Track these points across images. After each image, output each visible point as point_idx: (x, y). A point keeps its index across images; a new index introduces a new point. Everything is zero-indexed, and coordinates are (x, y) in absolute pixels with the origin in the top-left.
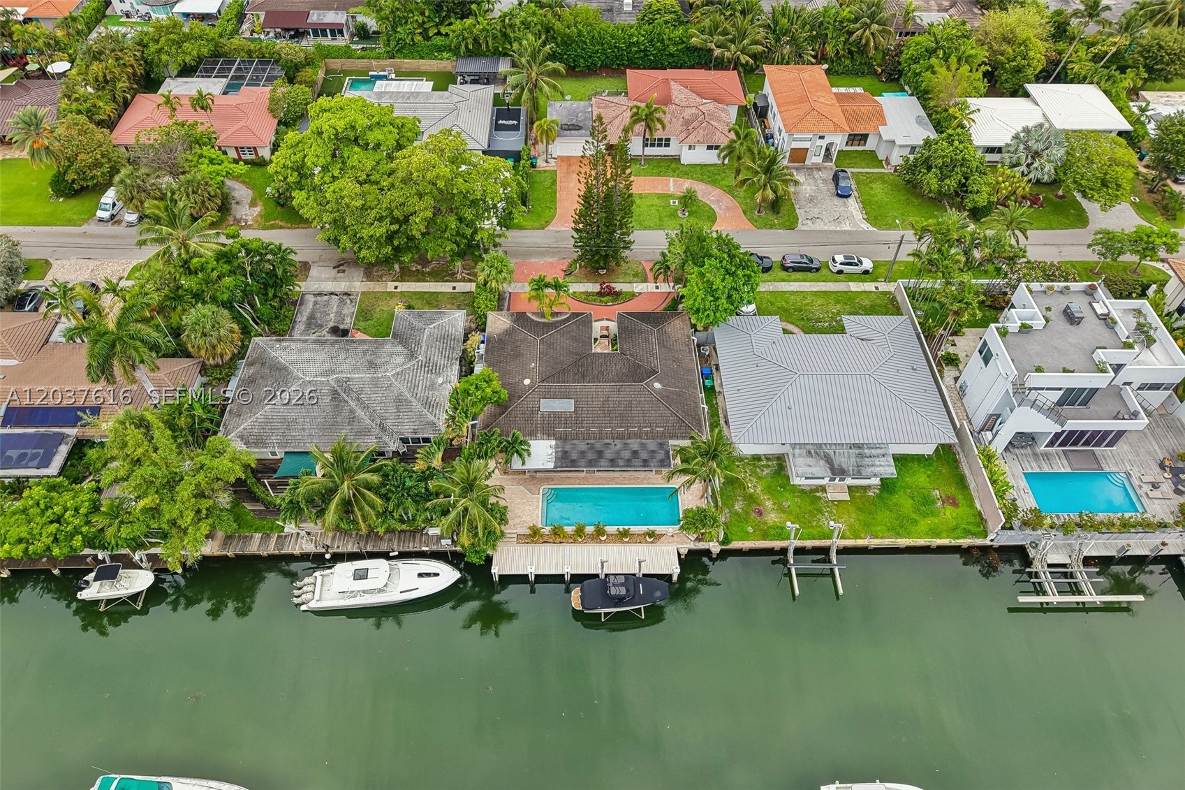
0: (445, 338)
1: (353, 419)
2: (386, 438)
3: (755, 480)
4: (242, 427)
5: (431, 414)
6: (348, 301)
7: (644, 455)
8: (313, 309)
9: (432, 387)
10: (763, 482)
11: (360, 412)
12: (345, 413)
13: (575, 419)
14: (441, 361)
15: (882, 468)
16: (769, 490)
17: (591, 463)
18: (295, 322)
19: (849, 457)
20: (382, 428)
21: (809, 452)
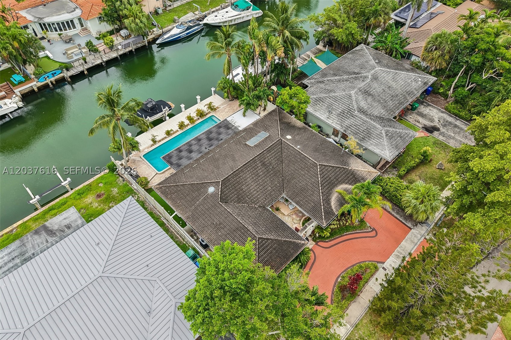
1: (336, 75)
2: (313, 81)
4: (367, 51)
11: (337, 78)
12: (342, 74)
13: (241, 142)
17: (209, 133)
18: (457, 119)
19: (33, 246)
21: (69, 228)
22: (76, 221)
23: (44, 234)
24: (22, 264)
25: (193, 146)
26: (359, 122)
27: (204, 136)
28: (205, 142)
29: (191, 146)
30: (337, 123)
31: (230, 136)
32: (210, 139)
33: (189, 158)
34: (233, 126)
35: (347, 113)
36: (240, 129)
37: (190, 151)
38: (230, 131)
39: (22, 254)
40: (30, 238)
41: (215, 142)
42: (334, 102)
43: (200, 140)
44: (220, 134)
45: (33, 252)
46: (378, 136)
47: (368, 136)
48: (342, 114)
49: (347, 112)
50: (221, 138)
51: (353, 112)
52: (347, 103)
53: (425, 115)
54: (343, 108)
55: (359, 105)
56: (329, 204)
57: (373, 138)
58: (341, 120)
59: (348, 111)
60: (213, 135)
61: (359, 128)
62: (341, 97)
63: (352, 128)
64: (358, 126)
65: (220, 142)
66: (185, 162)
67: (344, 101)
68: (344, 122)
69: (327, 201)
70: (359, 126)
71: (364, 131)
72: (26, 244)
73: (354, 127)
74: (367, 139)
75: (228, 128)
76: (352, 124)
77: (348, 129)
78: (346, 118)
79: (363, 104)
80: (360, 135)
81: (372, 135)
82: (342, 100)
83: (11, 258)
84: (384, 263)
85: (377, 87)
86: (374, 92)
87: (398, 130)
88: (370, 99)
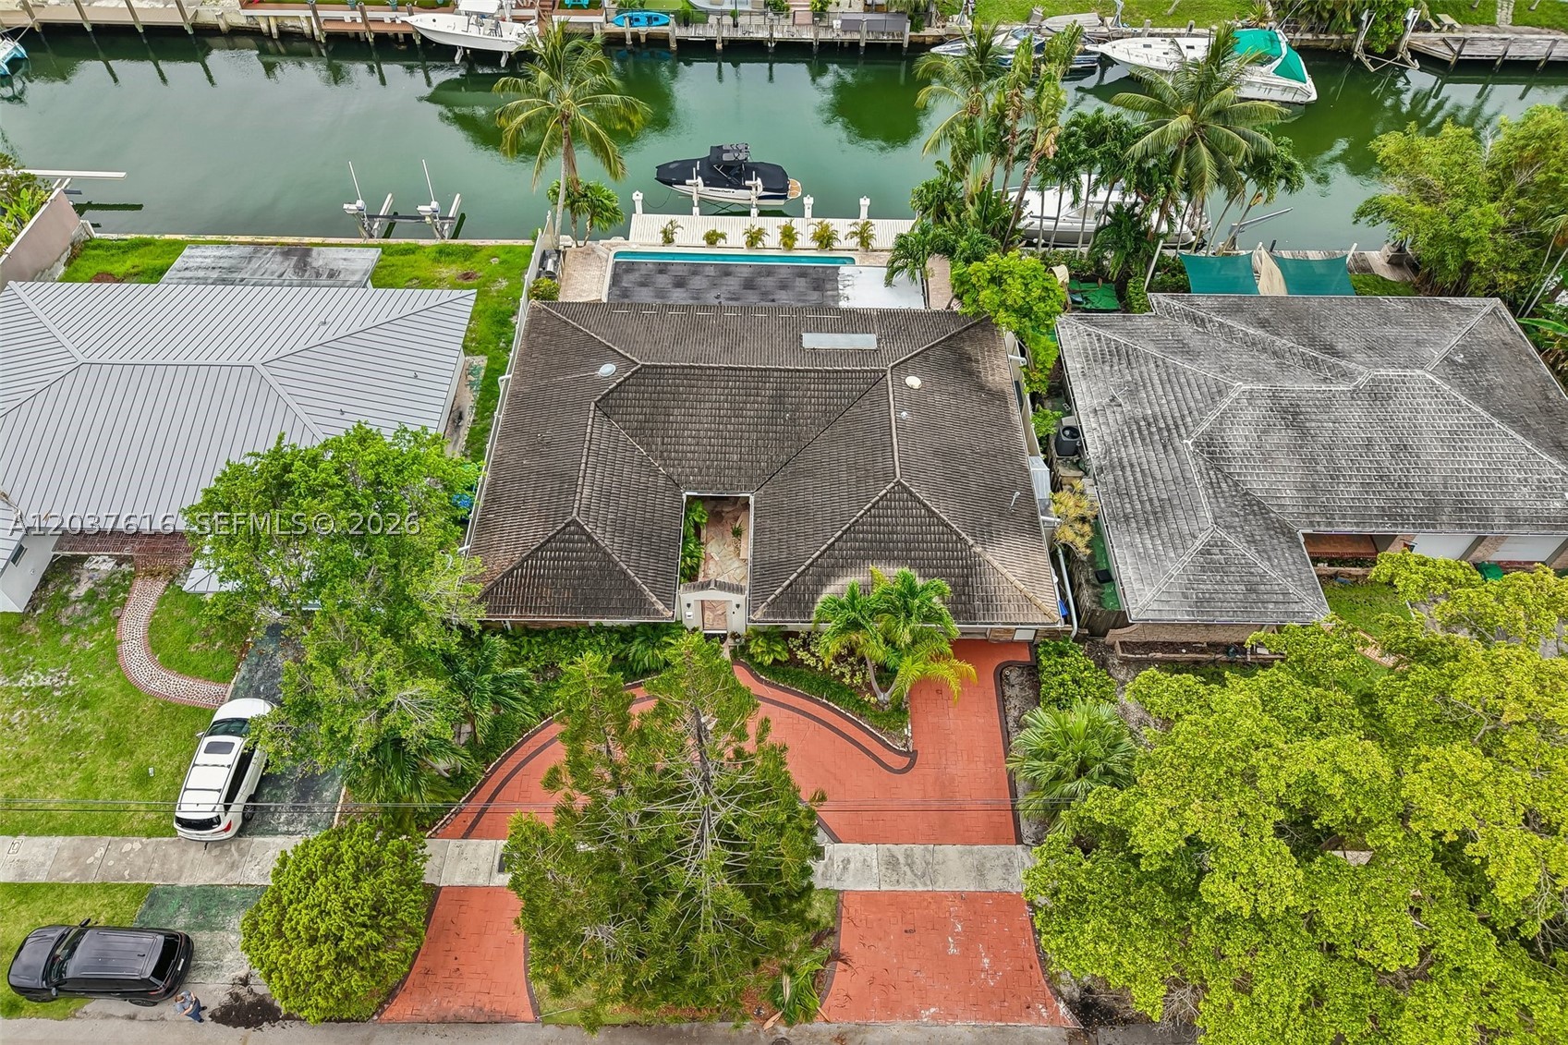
0: (1154, 516)
1: (1265, 325)
2: (1178, 306)
4: (1477, 320)
5: (1107, 339)
11: (1257, 333)
12: (1287, 331)
13: (801, 328)
15: (206, 255)
19: (258, 269)
21: (332, 276)
22: (352, 272)
23: (291, 262)
24: (211, 284)
25: (698, 277)
26: (1165, 470)
27: (745, 272)
28: (733, 284)
29: (695, 273)
30: (1102, 438)
31: (800, 305)
32: (749, 285)
33: (661, 294)
34: (836, 289)
35: (1160, 430)
36: (843, 304)
37: (680, 284)
38: (814, 297)
39: (230, 270)
41: (752, 298)
42: (1156, 381)
43: (727, 274)
44: (784, 287)
45: (245, 276)
46: (1177, 536)
47: (1147, 521)
48: (1142, 423)
49: (1163, 425)
50: (776, 297)
51: (1180, 436)
52: (1192, 404)
54: (1165, 408)
55: (1224, 430)
56: (821, 583)
57: (1155, 533)
58: (1124, 437)
59: (1167, 426)
60: (767, 282)
61: (1146, 485)
62: (1193, 381)
63: (1128, 473)
64: (1150, 480)
65: (762, 303)
66: (642, 295)
67: (1189, 395)
68: (1126, 447)
69: (823, 578)
70: (1154, 479)
71: (1151, 500)
72: (254, 260)
73: (1139, 475)
74: (1134, 525)
75: (818, 288)
76: (1140, 464)
77: (1113, 469)
78: (1143, 440)
79: (1239, 437)
80: (1128, 506)
81: (1163, 524)
82: (1186, 389)
83: (212, 265)
84: (836, 840)
85: (1354, 421)
86: (1323, 427)
87: (1263, 566)
88: (1280, 437)
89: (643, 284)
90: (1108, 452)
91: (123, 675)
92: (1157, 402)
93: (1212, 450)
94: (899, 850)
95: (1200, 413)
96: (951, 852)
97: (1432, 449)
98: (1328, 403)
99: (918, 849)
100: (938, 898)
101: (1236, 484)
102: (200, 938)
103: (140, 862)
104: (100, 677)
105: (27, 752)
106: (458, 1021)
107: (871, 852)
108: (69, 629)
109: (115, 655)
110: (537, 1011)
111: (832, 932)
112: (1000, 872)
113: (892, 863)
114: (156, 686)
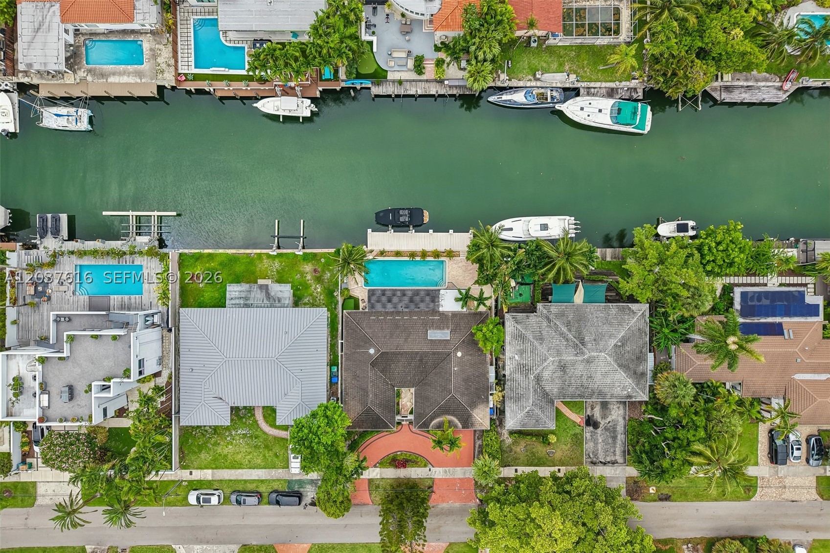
0: (518, 399)
1: (568, 324)
2: (545, 311)
3: (315, 294)
4: (635, 319)
5: (519, 330)
6: (592, 456)
7: (384, 299)
8: (615, 447)
9: (521, 352)
10: (310, 292)
11: (564, 329)
12: (573, 329)
13: (428, 325)
14: (517, 376)
15: (235, 289)
16: (306, 286)
17: (417, 293)
18: (625, 434)
19: (254, 297)
20: (549, 320)
21: (279, 301)
22: (285, 299)
23: (264, 293)
24: (243, 307)
25: (395, 297)
26: (524, 384)
27: (409, 294)
28: (406, 299)
29: (394, 295)
30: (510, 369)
31: (427, 310)
32: (411, 300)
33: (384, 306)
34: (439, 302)
35: (526, 370)
36: (441, 309)
37: (390, 301)
38: (432, 305)
39: (246, 299)
40: (255, 289)
41: (412, 306)
42: (529, 351)
43: (404, 295)
44: (422, 301)
45: (252, 302)
46: (522, 406)
47: (516, 400)
48: (522, 366)
49: (527, 368)
50: (420, 306)
51: (531, 373)
52: (537, 362)
53: (607, 408)
54: (529, 362)
55: (543, 372)
56: (432, 420)
57: (517, 404)
58: (516, 370)
60: (417, 299)
61: (518, 388)
62: (539, 353)
63: (514, 383)
65: (417, 310)
66: (379, 307)
67: (537, 359)
68: (516, 374)
69: (432, 418)
70: (521, 387)
71: (518, 394)
72: (252, 292)
73: (517, 384)
74: (513, 401)
75: (433, 301)
76: (518, 381)
77: (511, 381)
78: (521, 372)
79: (546, 374)
80: (512, 394)
81: (519, 402)
82: (537, 356)
83: (239, 296)
84: (433, 467)
85: (580, 369)
86: (570, 371)
87: (542, 416)
88: (559, 374)
89: (378, 301)
90: (511, 374)
91: (261, 430)
92: (528, 360)
93: (538, 379)
94: (447, 469)
95: (538, 366)
96: (458, 469)
97: (598, 377)
98: (574, 364)
99: (451, 468)
100: (455, 479)
101: (542, 388)
102: (302, 490)
103: (283, 474)
104: (257, 430)
105: (248, 450)
106: (358, 505)
107: (441, 469)
108: (243, 417)
109: (258, 425)
110: (373, 503)
111: (432, 487)
112: (469, 473)
113: (446, 472)
114: (271, 432)
